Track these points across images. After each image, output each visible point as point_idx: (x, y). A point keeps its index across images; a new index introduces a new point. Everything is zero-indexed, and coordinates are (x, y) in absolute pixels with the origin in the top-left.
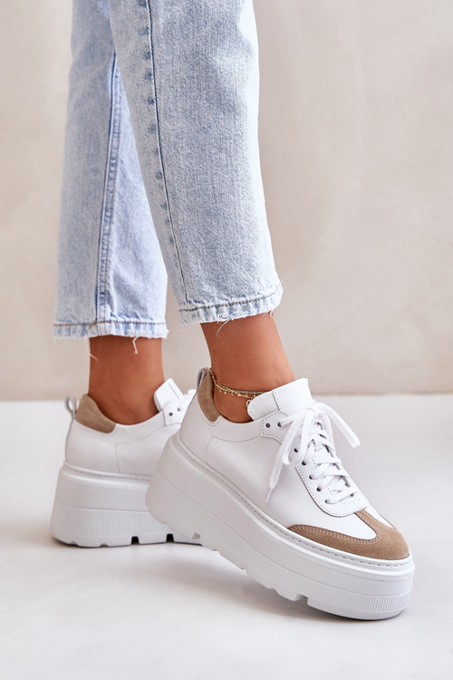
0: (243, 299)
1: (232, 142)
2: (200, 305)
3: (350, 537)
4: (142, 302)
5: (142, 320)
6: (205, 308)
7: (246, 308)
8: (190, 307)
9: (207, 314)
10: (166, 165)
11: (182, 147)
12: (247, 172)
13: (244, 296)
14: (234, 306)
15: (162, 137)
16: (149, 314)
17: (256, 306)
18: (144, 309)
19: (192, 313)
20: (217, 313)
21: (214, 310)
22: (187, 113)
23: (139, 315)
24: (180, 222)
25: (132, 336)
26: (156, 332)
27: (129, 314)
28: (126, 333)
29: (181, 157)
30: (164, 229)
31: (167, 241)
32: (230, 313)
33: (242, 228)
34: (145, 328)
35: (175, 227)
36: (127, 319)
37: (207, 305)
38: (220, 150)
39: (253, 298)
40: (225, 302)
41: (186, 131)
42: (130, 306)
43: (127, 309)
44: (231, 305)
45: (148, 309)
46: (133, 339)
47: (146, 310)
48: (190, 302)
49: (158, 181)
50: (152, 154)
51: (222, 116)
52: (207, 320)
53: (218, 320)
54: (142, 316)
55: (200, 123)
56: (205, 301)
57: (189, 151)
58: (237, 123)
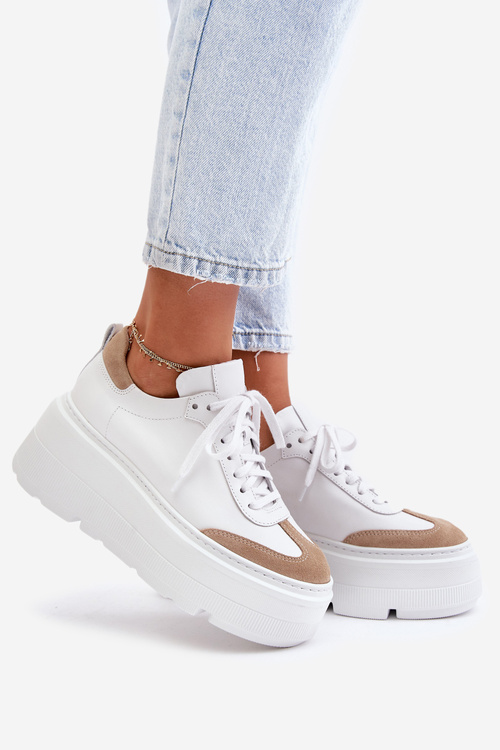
0: (234, 263)
1: (292, 68)
2: (180, 251)
3: (275, 552)
4: (265, 309)
5: (266, 331)
6: (185, 257)
7: (232, 275)
8: (167, 248)
9: (184, 265)
10: (199, 66)
11: (228, 51)
12: (296, 112)
13: (236, 259)
14: (220, 267)
15: (208, 29)
16: (274, 324)
17: (247, 276)
18: (268, 317)
19: (167, 256)
20: (197, 268)
21: (195, 262)
22: (251, 9)
23: (262, 324)
24: (191, 143)
25: (254, 350)
26: (283, 346)
27: (249, 323)
28: (246, 347)
29: (223, 62)
30: (169, 143)
31: (166, 158)
32: (213, 273)
33: (264, 178)
34: (270, 340)
35: (184, 145)
36: (248, 330)
37: (189, 254)
38: (274, 73)
39: (246, 265)
40: (211, 258)
41: (241, 33)
42: (251, 314)
43: (247, 318)
44: (217, 264)
45: (273, 317)
46: (255, 353)
47: (271, 318)
48: (169, 242)
49: (181, 81)
50: (187, 44)
51: (291, 30)
52: (183, 271)
53: (196, 275)
54: (265, 326)
55: (262, 29)
56: (188, 248)
57: (235, 59)
58: (307, 47)
